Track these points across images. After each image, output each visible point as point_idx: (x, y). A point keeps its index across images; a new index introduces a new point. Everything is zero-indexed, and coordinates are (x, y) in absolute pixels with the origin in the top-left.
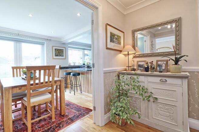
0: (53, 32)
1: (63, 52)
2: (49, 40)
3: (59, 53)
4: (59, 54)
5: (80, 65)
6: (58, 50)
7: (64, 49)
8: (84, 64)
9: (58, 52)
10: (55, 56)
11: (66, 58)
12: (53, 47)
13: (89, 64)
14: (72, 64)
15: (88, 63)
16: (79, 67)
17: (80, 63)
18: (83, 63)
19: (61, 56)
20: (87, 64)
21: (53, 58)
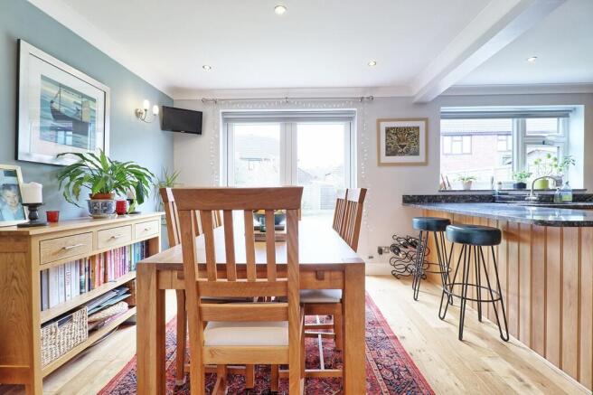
0: (372, 64)
1: (417, 137)
2: (366, 98)
3: (402, 141)
4: (403, 147)
5: (496, 188)
6: (398, 131)
7: (421, 125)
8: (522, 186)
9: (399, 140)
10: (387, 155)
11: (431, 161)
12: (379, 121)
13: (551, 187)
14: (457, 186)
15: (545, 182)
16: (489, 198)
18: (516, 182)
19: (407, 152)
20: (537, 186)
21: (380, 164)
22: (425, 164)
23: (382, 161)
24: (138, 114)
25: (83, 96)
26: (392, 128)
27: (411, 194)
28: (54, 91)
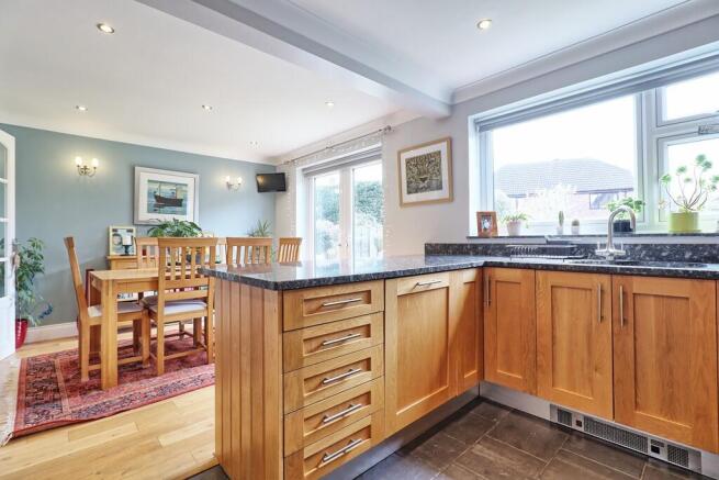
1: (438, 164)
2: (384, 130)
3: (423, 173)
4: (423, 180)
6: (418, 161)
7: (443, 147)
9: (420, 173)
10: (409, 193)
12: (399, 153)
17: (568, 221)
19: (429, 187)
21: (402, 204)
22: (451, 199)
23: (405, 201)
24: (229, 186)
25: (176, 184)
26: (412, 159)
27: (434, 242)
28: (156, 186)
